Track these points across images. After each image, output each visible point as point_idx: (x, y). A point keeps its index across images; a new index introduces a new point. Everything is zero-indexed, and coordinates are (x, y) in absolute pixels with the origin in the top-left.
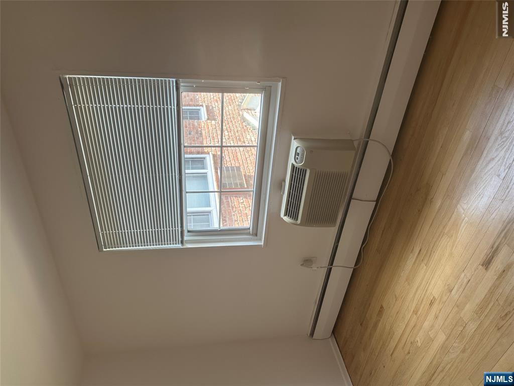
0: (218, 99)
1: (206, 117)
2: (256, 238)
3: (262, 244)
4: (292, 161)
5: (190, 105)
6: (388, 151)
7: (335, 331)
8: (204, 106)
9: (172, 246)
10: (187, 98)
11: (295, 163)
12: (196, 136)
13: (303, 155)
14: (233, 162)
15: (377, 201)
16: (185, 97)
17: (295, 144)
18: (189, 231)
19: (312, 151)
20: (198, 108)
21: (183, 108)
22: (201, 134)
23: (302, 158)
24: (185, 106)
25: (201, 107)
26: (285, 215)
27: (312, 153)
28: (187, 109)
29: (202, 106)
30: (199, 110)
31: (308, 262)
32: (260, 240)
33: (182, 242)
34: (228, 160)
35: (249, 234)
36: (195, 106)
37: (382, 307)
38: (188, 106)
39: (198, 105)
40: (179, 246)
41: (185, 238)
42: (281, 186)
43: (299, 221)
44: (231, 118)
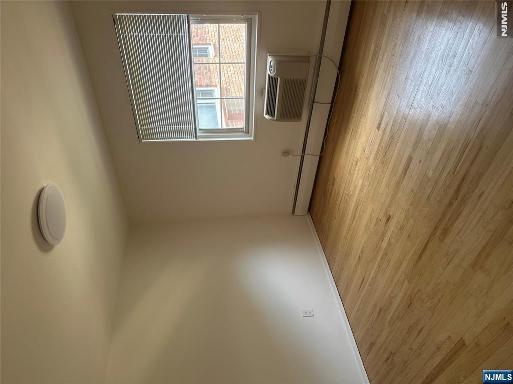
0: (224, 38)
1: (214, 54)
2: (248, 135)
3: (252, 139)
4: (268, 72)
5: (199, 44)
6: (335, 65)
7: (310, 209)
8: (212, 45)
9: (189, 140)
10: (196, 38)
11: (270, 74)
12: (205, 71)
13: (275, 66)
14: (237, 93)
15: (332, 103)
16: (194, 37)
17: (270, 59)
18: (200, 130)
19: (280, 64)
20: (206, 46)
21: (193, 47)
22: (209, 69)
23: (274, 69)
24: (194, 45)
25: (209, 46)
26: (266, 114)
27: (280, 65)
28: (196, 48)
29: (210, 44)
30: (207, 48)
31: (286, 153)
32: (251, 136)
33: (196, 137)
34: (234, 92)
35: (243, 132)
36: (203, 45)
37: (334, 178)
38: (197, 44)
39: (206, 44)
40: (194, 140)
41: (198, 134)
42: (262, 93)
43: (275, 118)
44: (236, 55)
